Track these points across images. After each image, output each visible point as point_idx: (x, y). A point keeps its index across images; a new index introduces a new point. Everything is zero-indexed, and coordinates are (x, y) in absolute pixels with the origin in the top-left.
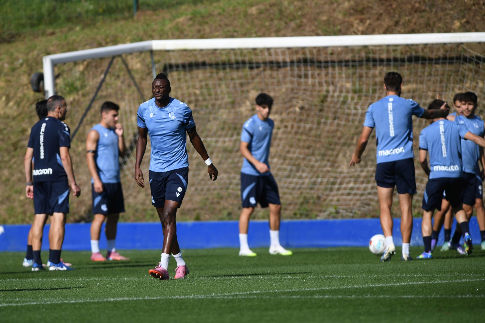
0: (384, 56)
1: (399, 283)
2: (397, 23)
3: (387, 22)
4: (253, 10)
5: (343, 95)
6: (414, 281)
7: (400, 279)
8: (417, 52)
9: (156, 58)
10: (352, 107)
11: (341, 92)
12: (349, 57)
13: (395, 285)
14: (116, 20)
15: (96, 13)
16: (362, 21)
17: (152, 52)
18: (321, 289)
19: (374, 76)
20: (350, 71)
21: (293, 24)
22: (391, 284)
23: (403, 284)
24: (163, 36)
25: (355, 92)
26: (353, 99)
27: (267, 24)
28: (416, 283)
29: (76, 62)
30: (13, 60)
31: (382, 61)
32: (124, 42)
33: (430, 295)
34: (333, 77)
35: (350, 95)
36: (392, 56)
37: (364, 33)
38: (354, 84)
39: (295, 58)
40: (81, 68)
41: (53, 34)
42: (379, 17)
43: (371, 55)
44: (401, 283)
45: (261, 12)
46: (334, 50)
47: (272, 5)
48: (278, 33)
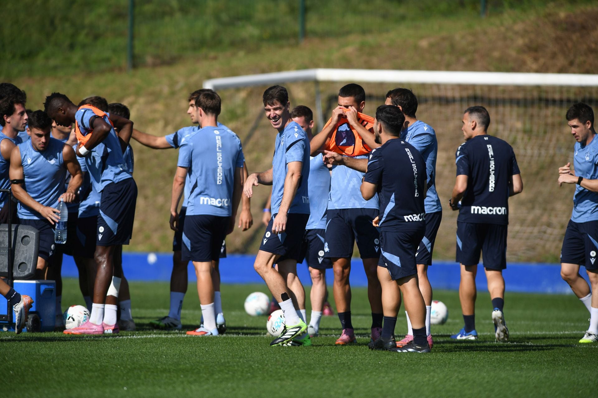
0: (557, 96)
1: (563, 332)
2: (571, 63)
3: (561, 61)
4: (424, 43)
5: (513, 134)
6: (577, 330)
7: (564, 328)
8: (590, 93)
9: (321, 88)
10: (521, 146)
11: (511, 131)
12: (520, 96)
13: (559, 333)
14: (281, 47)
15: (261, 39)
16: (536, 59)
17: (316, 82)
18: (482, 334)
19: (546, 116)
20: (521, 110)
21: (464, 60)
22: (554, 331)
23: (566, 332)
24: (329, 65)
25: (525, 132)
26: (523, 139)
27: (438, 57)
28: (580, 332)
29: (238, 88)
30: (172, 83)
31: (554, 102)
32: (288, 69)
33: (594, 346)
34: (504, 115)
35: (520, 136)
36: (565, 96)
37: (538, 71)
38: (524, 123)
39: (465, 94)
40: (243, 95)
41: (215, 58)
42: (554, 56)
43: (544, 95)
44: (565, 331)
45: (431, 45)
46: (505, 89)
47: (444, 39)
48: (449, 67)
